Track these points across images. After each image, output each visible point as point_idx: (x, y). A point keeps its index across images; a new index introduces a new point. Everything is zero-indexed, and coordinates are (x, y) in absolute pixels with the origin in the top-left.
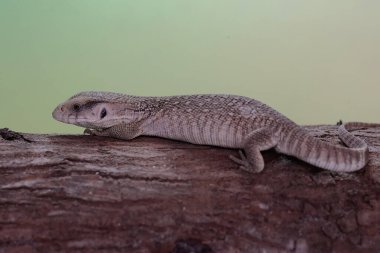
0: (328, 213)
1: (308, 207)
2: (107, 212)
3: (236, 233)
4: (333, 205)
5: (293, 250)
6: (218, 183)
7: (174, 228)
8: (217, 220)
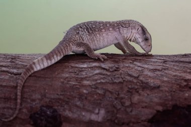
0: (117, 96)
1: (107, 93)
2: (8, 91)
3: (70, 104)
4: (120, 92)
5: (98, 114)
6: (65, 79)
7: (40, 100)
8: (62, 97)
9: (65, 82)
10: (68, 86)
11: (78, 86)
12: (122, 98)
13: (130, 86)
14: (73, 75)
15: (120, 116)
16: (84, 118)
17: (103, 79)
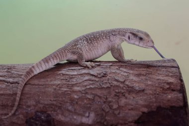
0: (105, 100)
1: (97, 98)
2: (5, 99)
3: (62, 108)
4: (108, 96)
5: (88, 117)
6: (57, 86)
7: (35, 106)
8: (54, 103)
9: (58, 88)
10: (60, 92)
11: (69, 92)
12: (110, 102)
13: (117, 91)
14: (64, 82)
15: (109, 118)
16: (75, 121)
17: (92, 84)
